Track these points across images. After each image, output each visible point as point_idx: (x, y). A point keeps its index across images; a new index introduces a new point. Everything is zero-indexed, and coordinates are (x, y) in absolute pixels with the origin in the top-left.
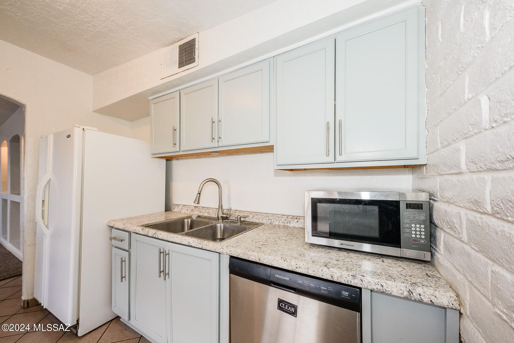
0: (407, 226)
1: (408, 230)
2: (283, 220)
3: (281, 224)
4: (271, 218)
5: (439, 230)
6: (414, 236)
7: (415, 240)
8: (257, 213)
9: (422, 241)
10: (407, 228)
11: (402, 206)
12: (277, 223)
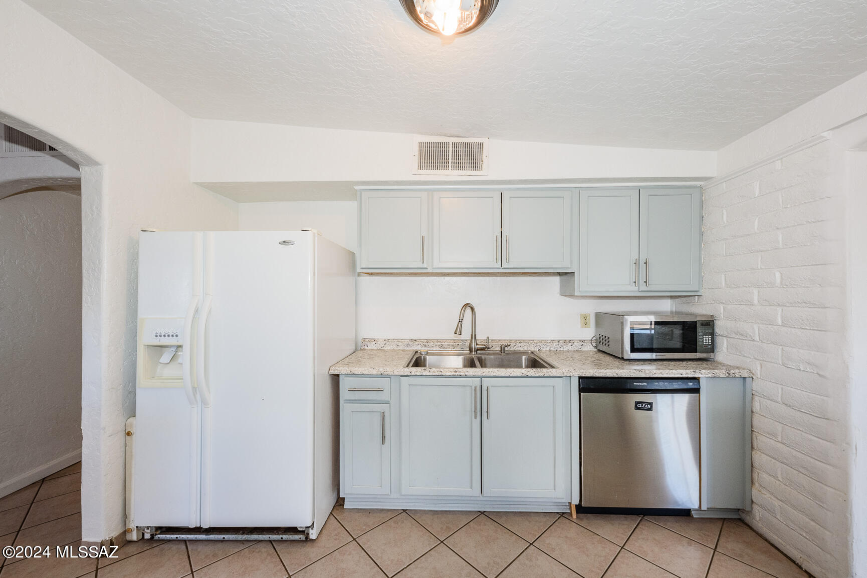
0: (701, 337)
1: (701, 340)
2: (555, 345)
3: (552, 349)
4: (539, 344)
5: (720, 337)
6: (705, 343)
7: (706, 346)
8: (521, 341)
9: (709, 346)
10: (701, 339)
11: (698, 325)
12: (548, 349)
